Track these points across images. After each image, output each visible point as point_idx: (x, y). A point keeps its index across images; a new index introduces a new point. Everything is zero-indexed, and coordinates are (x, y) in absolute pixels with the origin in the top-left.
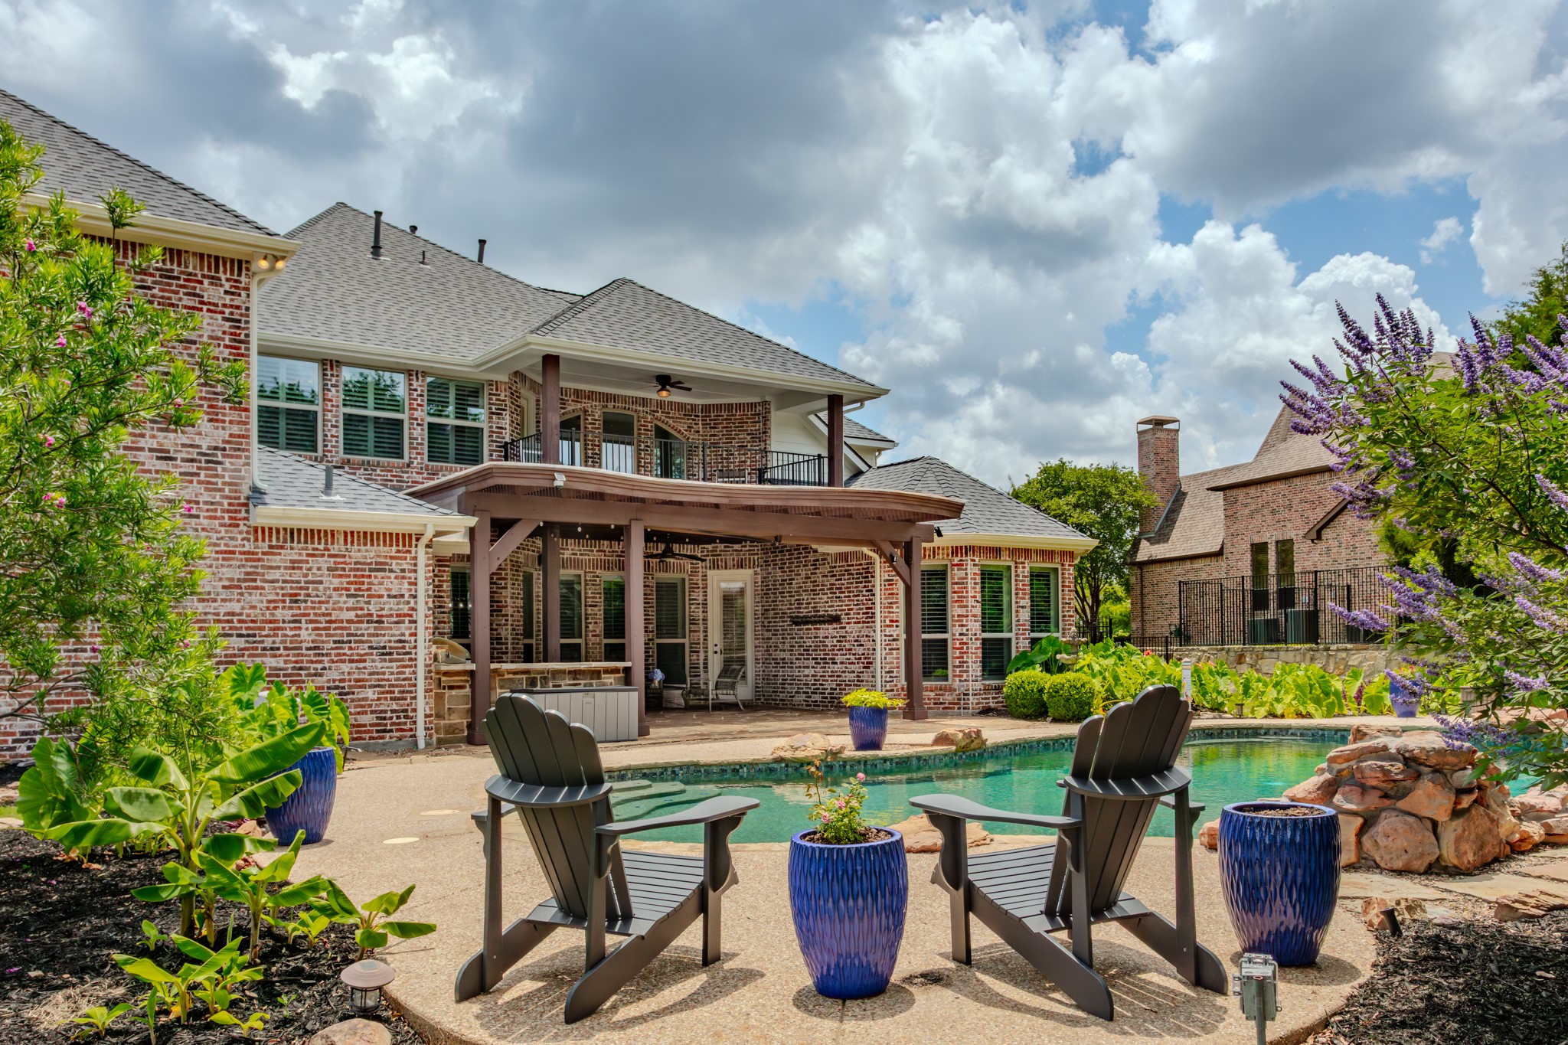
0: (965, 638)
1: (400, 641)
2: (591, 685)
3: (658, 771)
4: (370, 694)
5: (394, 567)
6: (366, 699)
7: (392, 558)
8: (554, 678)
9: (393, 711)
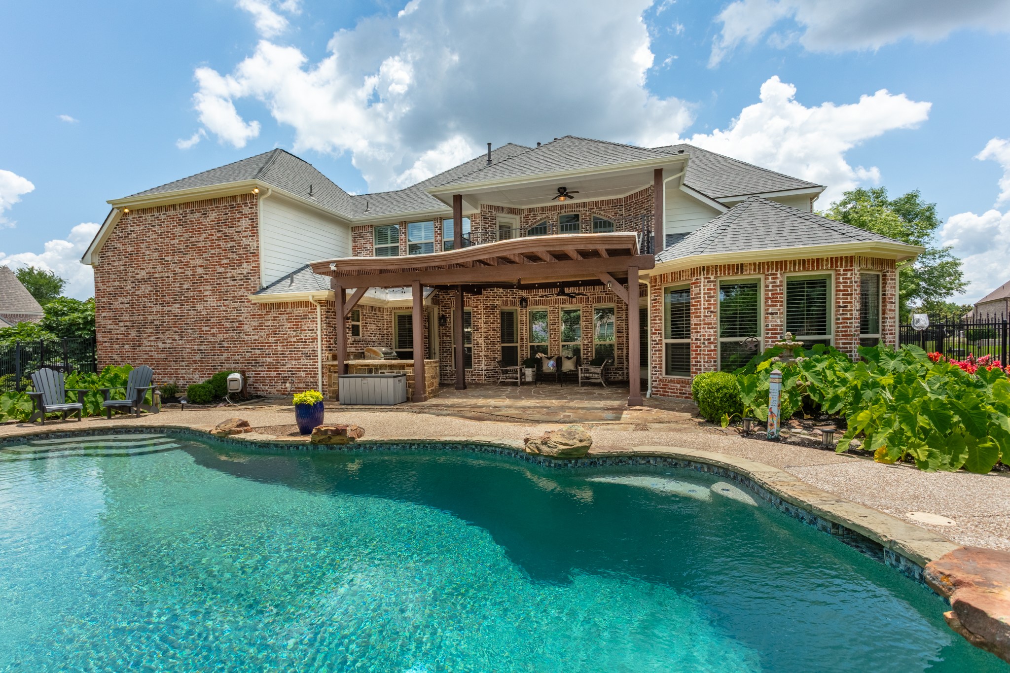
0: (699, 342)
1: (313, 351)
2: (400, 373)
3: (178, 430)
4: (302, 374)
5: (310, 317)
6: (301, 376)
7: (309, 312)
8: (381, 369)
9: (311, 382)
